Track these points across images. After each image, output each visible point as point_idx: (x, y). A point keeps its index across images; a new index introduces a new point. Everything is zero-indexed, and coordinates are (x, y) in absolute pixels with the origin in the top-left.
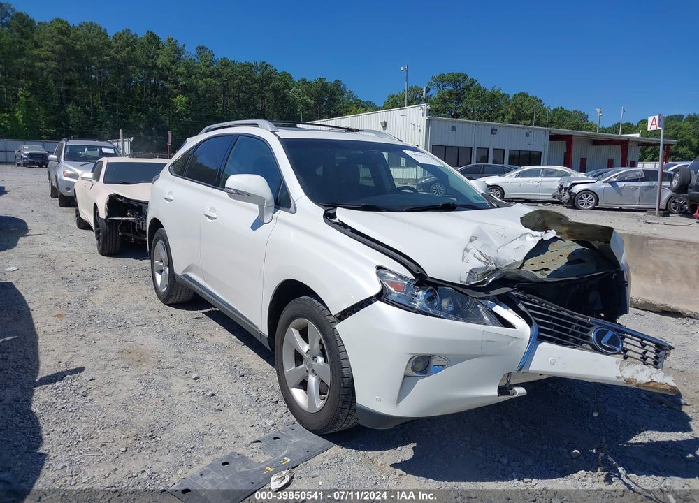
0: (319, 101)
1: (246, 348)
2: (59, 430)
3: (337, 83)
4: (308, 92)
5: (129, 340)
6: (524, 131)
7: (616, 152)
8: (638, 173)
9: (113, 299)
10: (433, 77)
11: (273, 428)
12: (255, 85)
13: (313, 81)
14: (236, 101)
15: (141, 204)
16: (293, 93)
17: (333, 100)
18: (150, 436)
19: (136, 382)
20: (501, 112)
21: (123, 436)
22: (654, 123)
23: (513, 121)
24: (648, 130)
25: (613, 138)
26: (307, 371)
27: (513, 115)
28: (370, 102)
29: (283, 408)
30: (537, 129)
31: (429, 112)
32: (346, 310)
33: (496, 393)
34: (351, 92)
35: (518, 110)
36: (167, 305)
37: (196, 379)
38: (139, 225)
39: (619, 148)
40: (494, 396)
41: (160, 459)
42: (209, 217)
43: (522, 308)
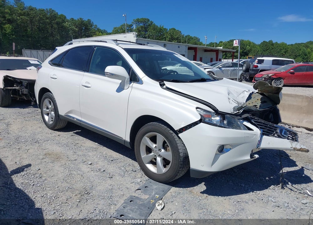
0: (81, 29)
1: (105, 148)
2: (39, 196)
3: (89, 21)
4: (75, 25)
5: (45, 149)
6: (178, 45)
7: (213, 55)
8: (230, 64)
9: (23, 129)
10: (134, 20)
11: (141, 183)
12: (48, 20)
13: (77, 19)
14: (38, 28)
15: (22, 81)
16: (66, 24)
17: (87, 29)
18: (87, 193)
19: (63, 168)
20: (164, 36)
21: (74, 195)
22: (236, 43)
23: (170, 41)
24: (234, 46)
25: (213, 49)
26: (155, 156)
27: (169, 38)
28: (105, 30)
29: (141, 173)
30: (183, 45)
31: (137, 36)
32: (183, 127)
33: (250, 158)
34: (96, 25)
35: (171, 36)
36: (53, 130)
37: (91, 164)
38: (22, 91)
39: (215, 53)
40: (249, 159)
41: (99, 203)
42: (86, 86)
43: (254, 122)
